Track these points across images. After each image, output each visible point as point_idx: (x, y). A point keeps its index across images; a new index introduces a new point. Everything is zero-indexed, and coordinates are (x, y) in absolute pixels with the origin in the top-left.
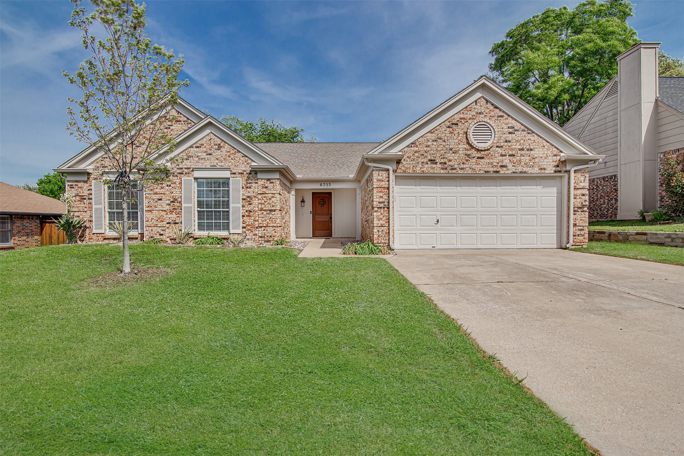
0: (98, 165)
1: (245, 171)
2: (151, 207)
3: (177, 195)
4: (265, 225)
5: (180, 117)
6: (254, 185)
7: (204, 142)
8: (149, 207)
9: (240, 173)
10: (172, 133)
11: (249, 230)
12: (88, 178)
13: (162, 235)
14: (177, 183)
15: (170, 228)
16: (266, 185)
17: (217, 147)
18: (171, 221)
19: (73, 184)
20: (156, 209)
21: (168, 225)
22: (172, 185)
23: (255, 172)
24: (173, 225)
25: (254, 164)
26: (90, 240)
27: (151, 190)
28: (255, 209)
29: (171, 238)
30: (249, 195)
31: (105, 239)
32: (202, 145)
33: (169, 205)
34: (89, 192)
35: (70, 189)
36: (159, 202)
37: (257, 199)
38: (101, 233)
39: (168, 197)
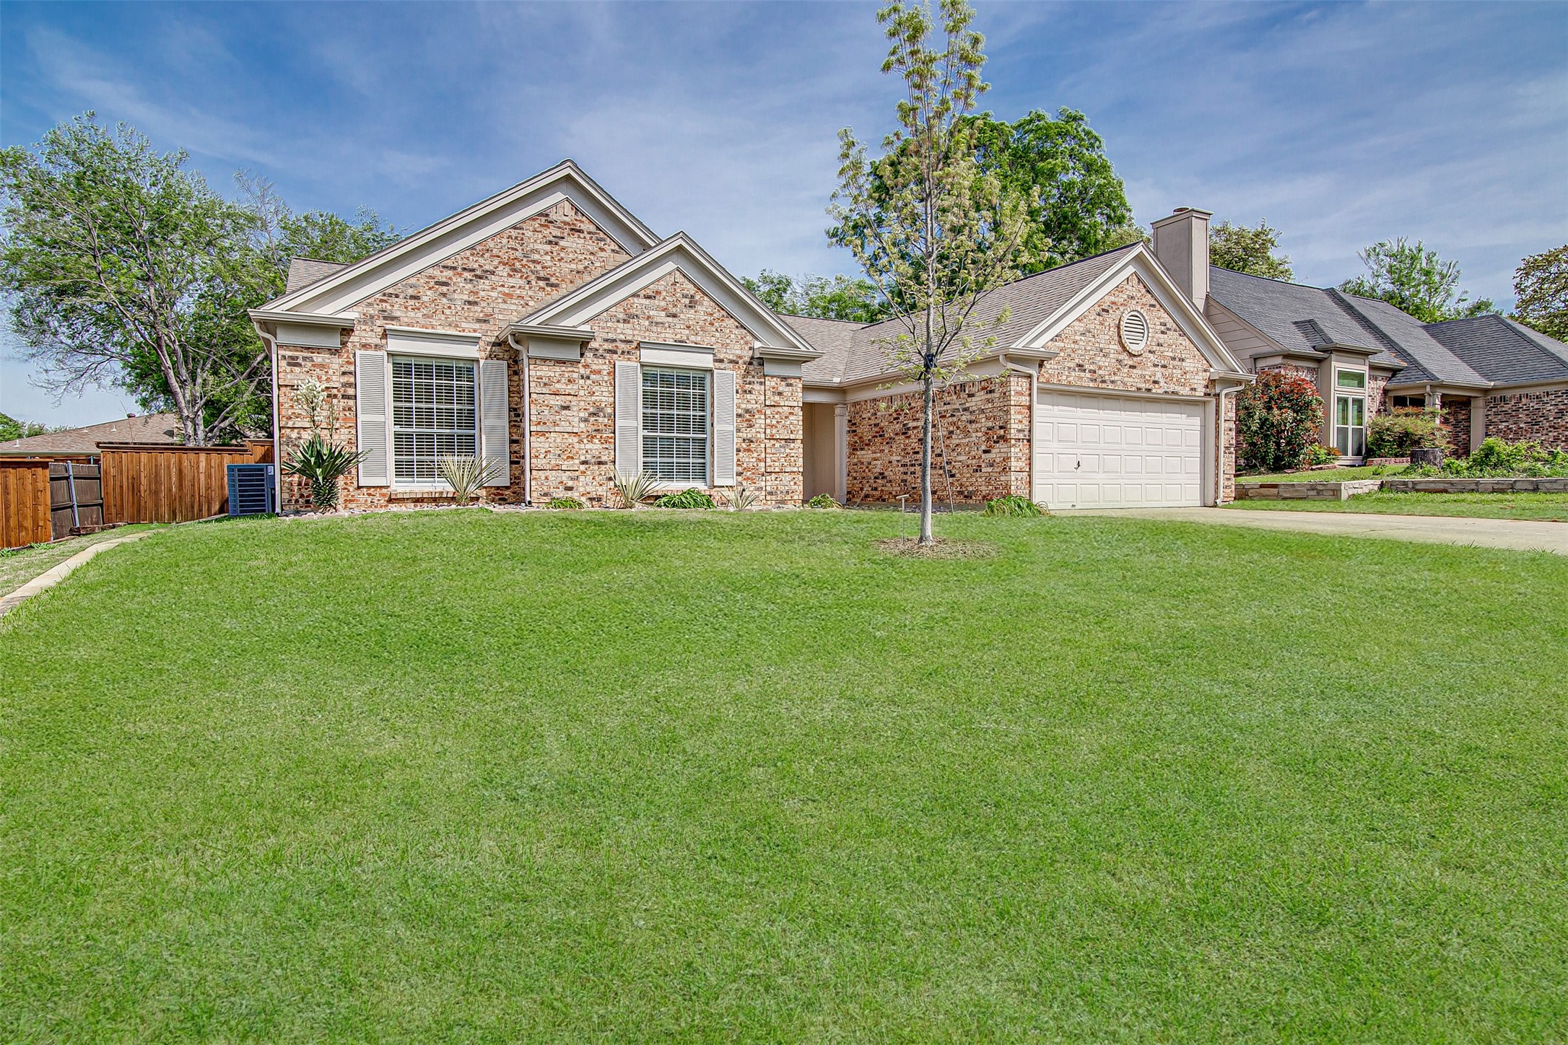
0: (371, 311)
1: (740, 357)
2: (545, 423)
3: (604, 399)
4: (777, 470)
5: (582, 222)
6: (757, 387)
7: (661, 288)
8: (539, 423)
9: (731, 362)
10: (562, 255)
11: (748, 478)
12: (344, 344)
13: (570, 489)
14: (605, 372)
15: (589, 473)
16: (781, 389)
17: (687, 301)
18: (589, 457)
19: (296, 354)
20: (557, 429)
21: (583, 468)
22: (593, 377)
23: (759, 361)
24: (596, 467)
25: (757, 345)
26: (350, 505)
27: (545, 384)
28: (759, 435)
29: (589, 496)
30: (749, 406)
31: (390, 500)
32: (658, 293)
33: (586, 420)
34: (345, 379)
35: (288, 369)
36: (564, 412)
37: (763, 417)
38: (381, 487)
39: (582, 403)
